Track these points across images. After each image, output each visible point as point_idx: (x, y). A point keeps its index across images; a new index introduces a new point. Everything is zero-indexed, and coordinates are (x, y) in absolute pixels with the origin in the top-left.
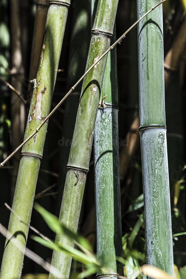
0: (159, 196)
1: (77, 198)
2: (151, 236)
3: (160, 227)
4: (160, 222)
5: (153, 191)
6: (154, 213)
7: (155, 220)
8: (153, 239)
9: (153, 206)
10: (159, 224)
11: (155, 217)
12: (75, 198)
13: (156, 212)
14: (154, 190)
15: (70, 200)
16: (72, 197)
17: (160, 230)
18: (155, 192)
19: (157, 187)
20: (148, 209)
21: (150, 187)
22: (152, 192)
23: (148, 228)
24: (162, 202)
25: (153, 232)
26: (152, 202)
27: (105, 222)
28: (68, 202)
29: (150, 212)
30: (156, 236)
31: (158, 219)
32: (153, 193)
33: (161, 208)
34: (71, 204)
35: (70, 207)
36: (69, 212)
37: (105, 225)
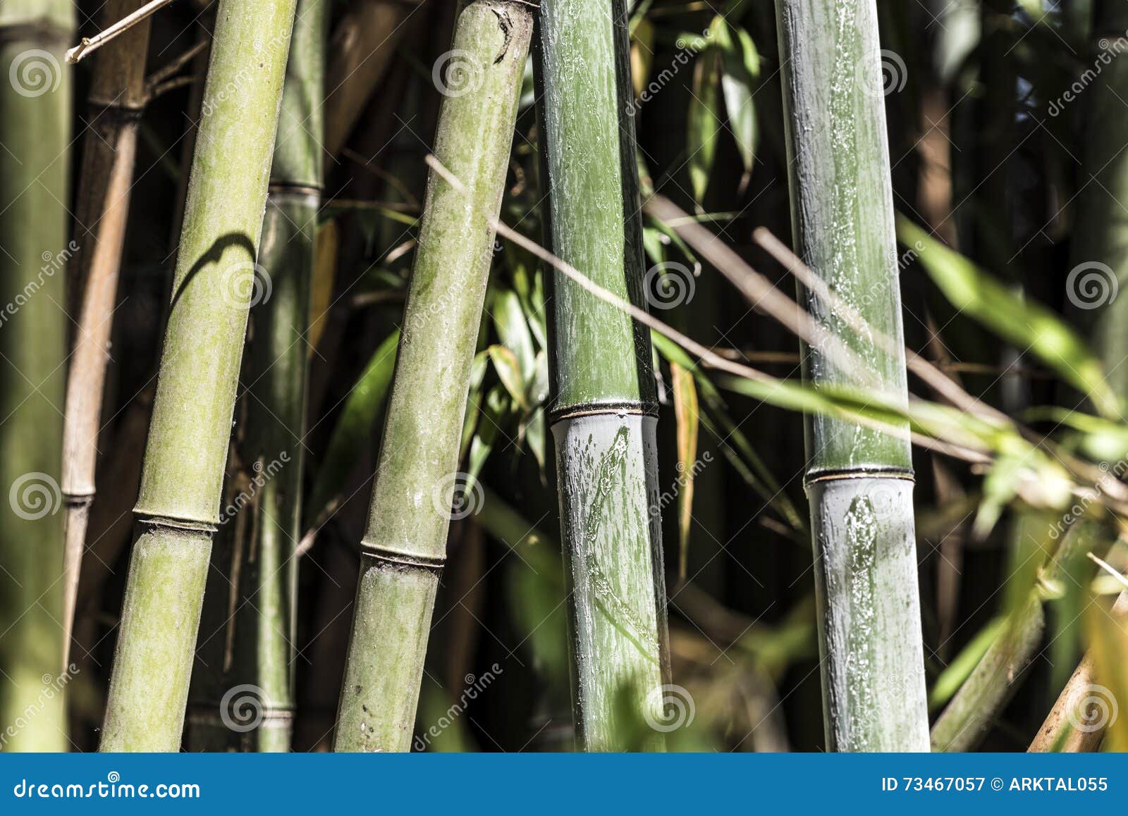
0: (856, 110)
1: (504, 111)
2: (827, 266)
3: (863, 228)
4: (861, 209)
5: (832, 92)
6: (837, 178)
7: (841, 203)
8: (837, 276)
9: (834, 150)
10: (858, 218)
11: (841, 192)
12: (497, 110)
13: (844, 170)
14: (837, 89)
15: (478, 122)
16: (485, 106)
17: (864, 242)
18: (840, 95)
19: (847, 76)
20: (811, 159)
21: (817, 77)
22: (827, 95)
23: (813, 235)
24: (866, 133)
25: (834, 251)
26: (829, 136)
27: (588, 204)
28: (468, 126)
29: (820, 171)
30: (848, 264)
31: (856, 201)
32: (833, 100)
33: (862, 156)
34: (481, 132)
35: (478, 147)
36: (475, 165)
37: (589, 214)
